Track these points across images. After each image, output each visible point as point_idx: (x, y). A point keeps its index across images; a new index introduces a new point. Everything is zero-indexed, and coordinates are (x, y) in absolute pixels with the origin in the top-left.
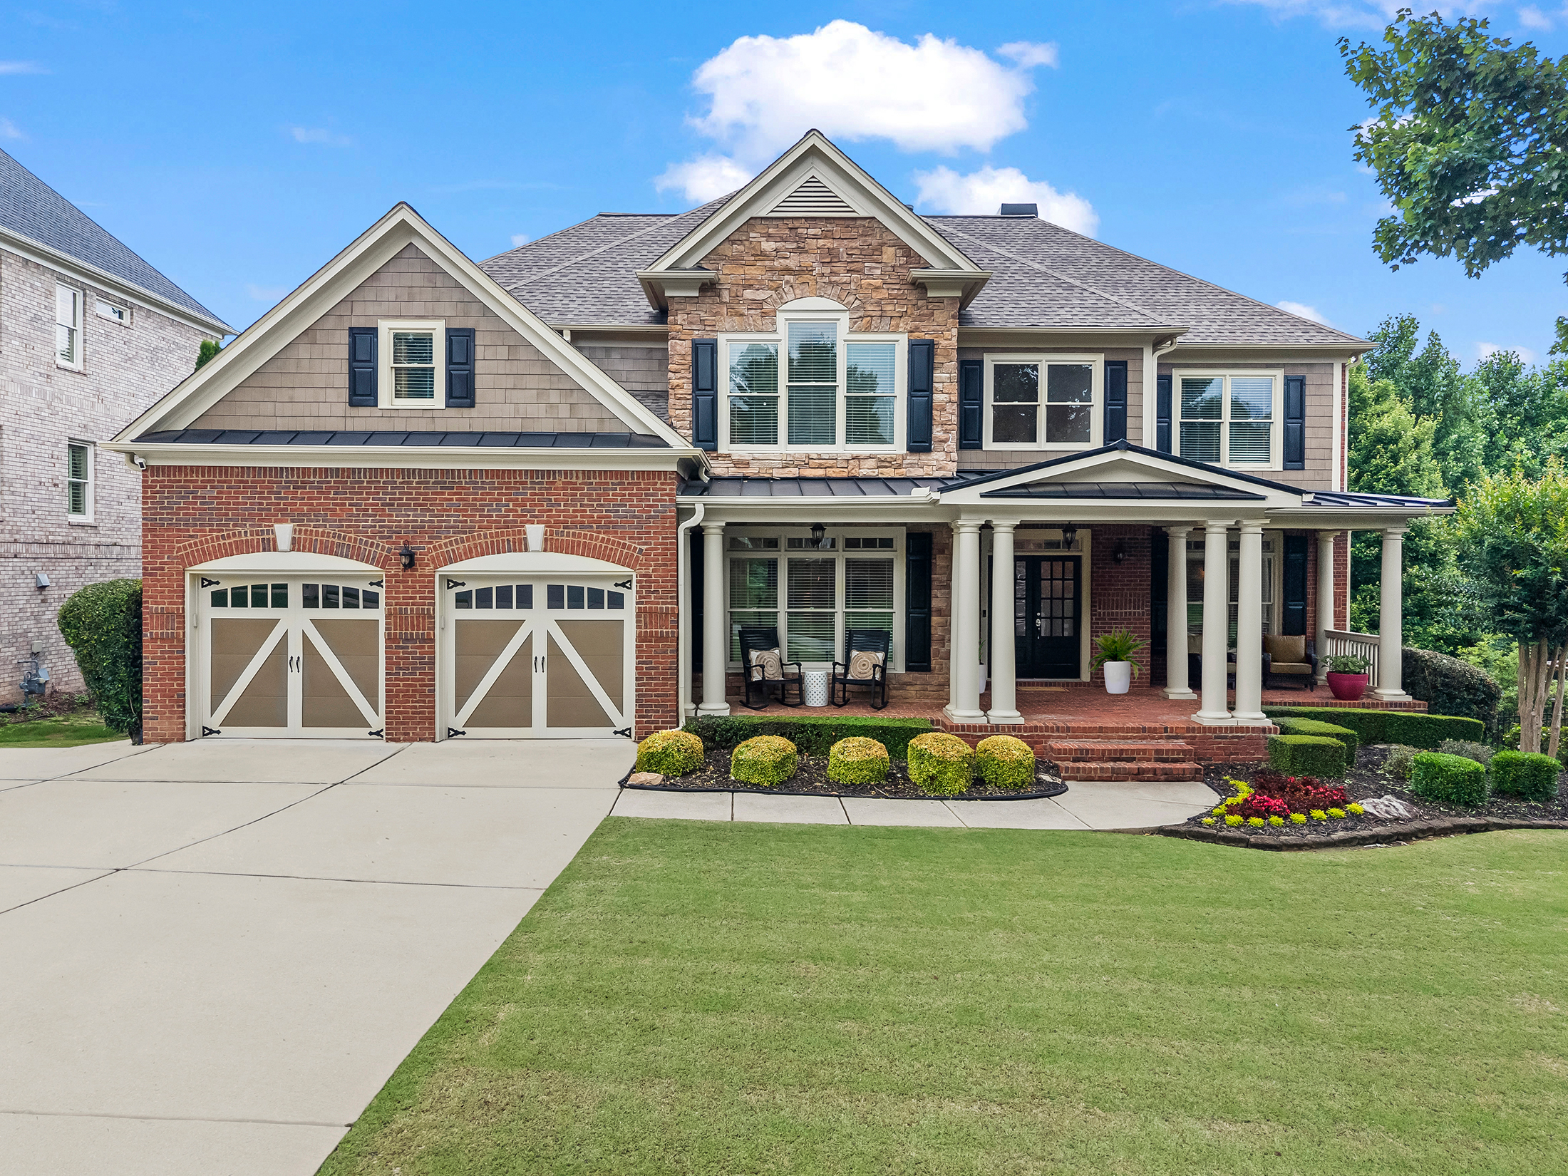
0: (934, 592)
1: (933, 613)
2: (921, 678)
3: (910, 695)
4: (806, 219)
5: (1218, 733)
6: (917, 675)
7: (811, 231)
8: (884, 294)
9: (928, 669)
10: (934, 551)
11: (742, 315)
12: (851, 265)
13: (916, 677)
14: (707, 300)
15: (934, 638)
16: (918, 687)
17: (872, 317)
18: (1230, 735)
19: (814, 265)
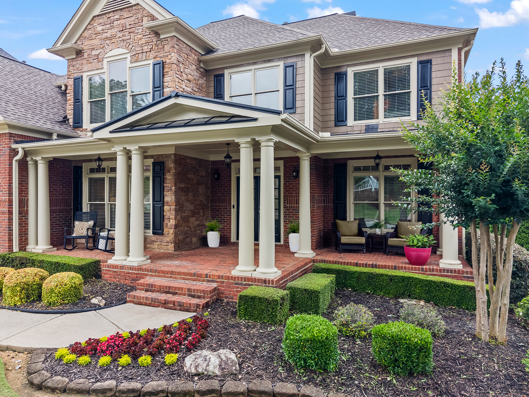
0: (165, 193)
1: (165, 204)
2: (159, 238)
3: (155, 247)
4: (113, 11)
5: (237, 281)
6: (158, 237)
7: (115, 17)
8: (143, 41)
9: (162, 234)
10: (165, 171)
11: (91, 63)
12: (131, 30)
13: (158, 238)
14: (80, 59)
15: (165, 217)
16: (158, 243)
17: (139, 53)
18: (244, 283)
19: (117, 33)
